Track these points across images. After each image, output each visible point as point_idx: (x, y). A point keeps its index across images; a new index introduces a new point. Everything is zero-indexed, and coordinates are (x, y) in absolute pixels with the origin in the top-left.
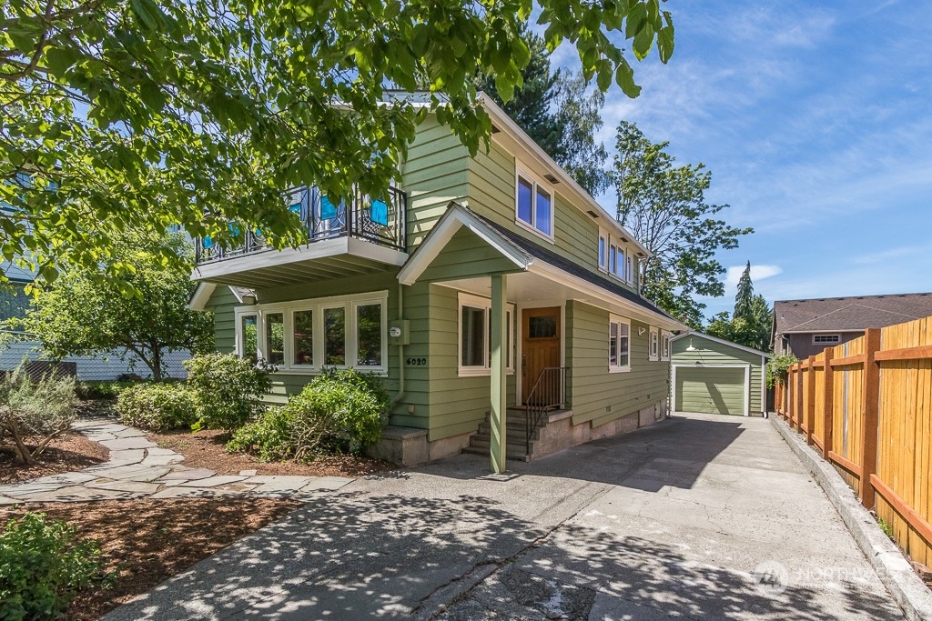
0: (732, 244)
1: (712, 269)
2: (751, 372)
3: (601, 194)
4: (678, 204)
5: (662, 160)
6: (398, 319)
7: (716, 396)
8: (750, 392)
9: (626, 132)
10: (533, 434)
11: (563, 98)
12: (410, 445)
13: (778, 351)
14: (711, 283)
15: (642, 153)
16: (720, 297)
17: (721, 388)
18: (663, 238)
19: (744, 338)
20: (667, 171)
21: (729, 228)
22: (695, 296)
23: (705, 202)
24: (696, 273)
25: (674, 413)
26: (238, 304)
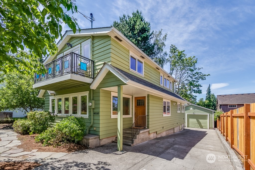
0: (204, 79)
1: (198, 86)
2: (209, 116)
3: (165, 65)
4: (188, 68)
5: (183, 55)
6: (91, 100)
7: (199, 123)
8: (209, 122)
9: (173, 48)
10: (135, 137)
11: (154, 39)
12: (92, 141)
13: (218, 109)
14: (198, 90)
15: (177, 54)
16: (201, 94)
17: (201, 121)
18: (184, 77)
19: (208, 106)
20: (185, 58)
21: (203, 74)
22: (194, 94)
23: (196, 67)
24: (194, 87)
25: (186, 128)
26: (50, 96)
